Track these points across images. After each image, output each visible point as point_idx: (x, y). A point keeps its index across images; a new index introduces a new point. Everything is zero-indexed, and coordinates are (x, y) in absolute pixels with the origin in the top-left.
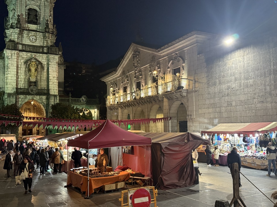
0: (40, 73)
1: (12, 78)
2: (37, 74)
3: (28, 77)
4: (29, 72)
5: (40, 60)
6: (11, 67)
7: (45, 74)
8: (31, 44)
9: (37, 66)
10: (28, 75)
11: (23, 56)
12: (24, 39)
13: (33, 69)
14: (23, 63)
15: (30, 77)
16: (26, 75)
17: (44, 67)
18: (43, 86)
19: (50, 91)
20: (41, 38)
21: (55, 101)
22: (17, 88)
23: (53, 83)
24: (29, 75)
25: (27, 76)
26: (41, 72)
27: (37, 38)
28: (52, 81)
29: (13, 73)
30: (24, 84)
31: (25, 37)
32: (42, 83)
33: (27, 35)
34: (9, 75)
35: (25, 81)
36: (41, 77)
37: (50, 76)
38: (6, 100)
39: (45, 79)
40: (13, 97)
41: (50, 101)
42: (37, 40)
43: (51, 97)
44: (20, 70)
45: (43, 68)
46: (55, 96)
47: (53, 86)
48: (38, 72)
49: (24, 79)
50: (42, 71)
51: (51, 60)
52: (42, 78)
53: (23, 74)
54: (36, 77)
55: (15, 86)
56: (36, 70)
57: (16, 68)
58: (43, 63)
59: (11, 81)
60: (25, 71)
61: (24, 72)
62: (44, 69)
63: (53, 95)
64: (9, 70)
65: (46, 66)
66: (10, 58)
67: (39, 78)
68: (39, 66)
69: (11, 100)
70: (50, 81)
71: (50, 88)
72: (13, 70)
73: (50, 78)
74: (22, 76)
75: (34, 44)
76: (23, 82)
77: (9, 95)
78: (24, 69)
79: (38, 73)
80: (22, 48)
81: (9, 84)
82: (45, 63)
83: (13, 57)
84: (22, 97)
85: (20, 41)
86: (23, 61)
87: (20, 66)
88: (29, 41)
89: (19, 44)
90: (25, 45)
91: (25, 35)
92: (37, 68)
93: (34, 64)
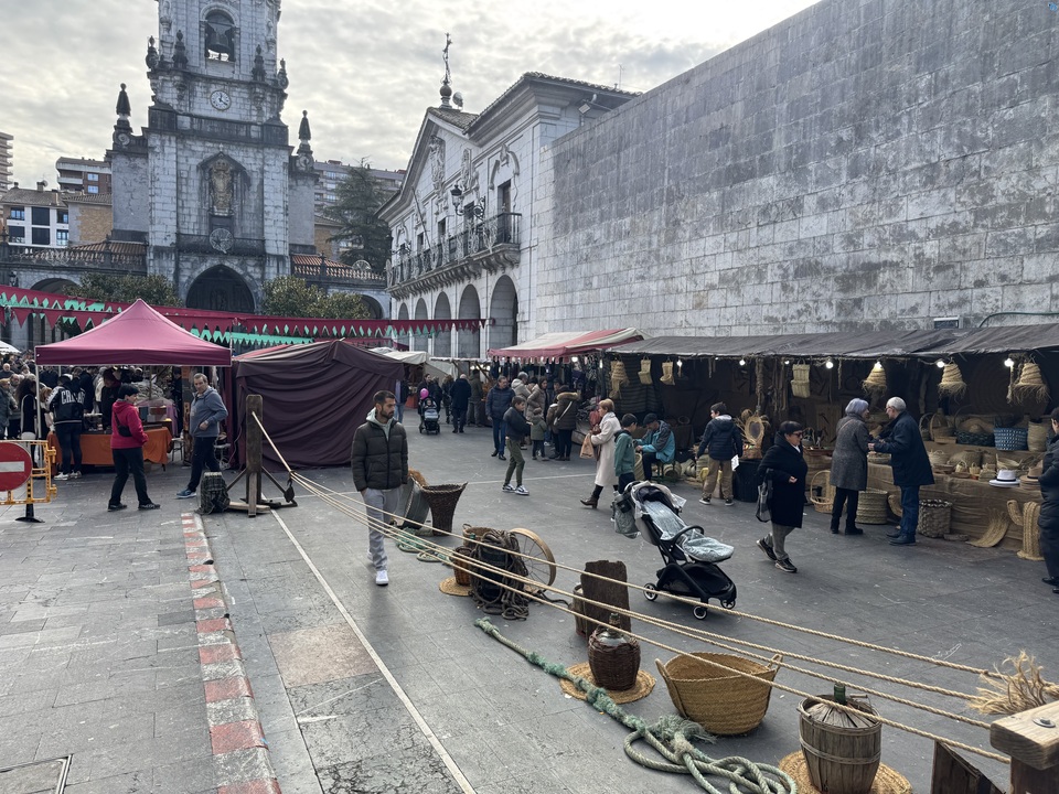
0: (239, 196)
1: (166, 207)
5: (239, 160)
6: (162, 178)
7: (253, 197)
8: (215, 114)
11: (193, 148)
12: (197, 100)
13: (220, 184)
14: (194, 168)
16: (201, 198)
17: (250, 179)
18: (248, 231)
19: (267, 243)
20: (244, 99)
21: (281, 271)
22: (178, 234)
23: (274, 224)
26: (243, 191)
27: (233, 99)
28: (271, 215)
29: (168, 193)
30: (199, 223)
31: (199, 94)
32: (247, 223)
33: (203, 90)
34: (157, 199)
35: (200, 215)
36: (242, 206)
37: (265, 202)
38: (151, 264)
39: (252, 210)
40: (168, 257)
41: (267, 270)
42: (233, 105)
43: (269, 261)
44: (186, 185)
45: (247, 180)
46: (280, 258)
47: (273, 229)
49: (197, 210)
50: (245, 191)
51: (268, 159)
52: (246, 209)
53: (195, 197)
54: (230, 206)
55: (175, 229)
56: (230, 187)
57: (175, 180)
58: (248, 168)
59: (164, 214)
60: (201, 188)
61: (196, 191)
62: (250, 185)
63: (274, 256)
64: (157, 184)
67: (237, 208)
68: (238, 178)
69: (165, 264)
70: (265, 216)
71: (266, 236)
72: (168, 185)
73: (266, 209)
74: (193, 204)
75: (224, 116)
76: (194, 219)
77: (159, 251)
78: (197, 184)
80: (192, 124)
81: (159, 223)
82: (254, 168)
83: (167, 150)
84: (194, 258)
85: (186, 106)
86: (194, 162)
87: (185, 176)
88: (210, 107)
89: (184, 115)
90: (200, 118)
91: (198, 89)
92: (232, 180)
93: (224, 171)
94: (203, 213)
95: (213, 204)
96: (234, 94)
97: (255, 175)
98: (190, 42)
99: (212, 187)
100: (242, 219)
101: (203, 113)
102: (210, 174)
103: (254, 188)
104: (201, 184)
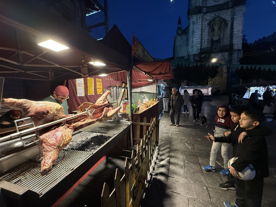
0: (223, 31)
1: (197, 41)
2: (220, 32)
3: (211, 37)
4: (212, 32)
5: (224, 17)
6: (196, 31)
7: (228, 31)
8: (215, 4)
9: (221, 24)
10: (211, 35)
11: (207, 18)
12: (208, 1)
13: (216, 28)
14: (207, 25)
15: (213, 37)
16: (209, 35)
19: (234, 46)
21: (239, 55)
23: (237, 38)
28: (236, 35)
29: (198, 35)
32: (225, 40)
34: (194, 39)
35: (208, 42)
37: (234, 30)
39: (228, 35)
41: (233, 56)
43: (234, 52)
44: (204, 32)
45: (226, 24)
46: (239, 51)
47: (237, 40)
48: (221, 30)
49: (207, 40)
50: (225, 28)
51: (236, 13)
52: (225, 35)
53: (207, 35)
54: (219, 35)
55: (200, 48)
56: (220, 28)
57: (200, 31)
58: (227, 19)
59: (196, 43)
60: (209, 32)
61: (207, 33)
62: (227, 26)
63: (237, 50)
64: (195, 34)
65: (230, 21)
66: (196, 23)
67: (222, 35)
68: (223, 24)
70: (234, 36)
71: (234, 43)
73: (234, 33)
74: (206, 38)
75: (218, 3)
76: (206, 43)
77: (195, 56)
78: (207, 30)
80: (207, 10)
81: (195, 47)
83: (198, 21)
85: (205, 4)
86: (207, 23)
87: (204, 29)
88: (213, 2)
89: (204, 8)
90: (209, 7)
92: (221, 26)
93: (218, 23)
94: (209, 40)
100: (223, 39)
101: (211, 5)
102: (213, 25)
104: (209, 30)
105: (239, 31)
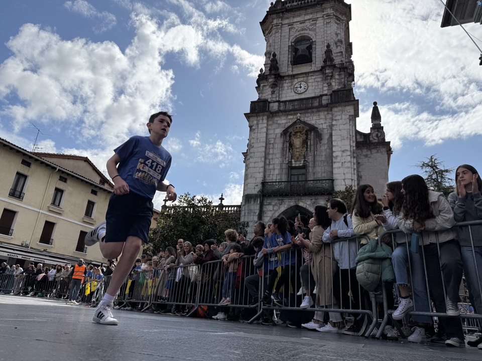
0: (312, 149)
1: (256, 165)
2: (307, 150)
3: (287, 159)
4: (289, 150)
5: (312, 122)
7: (324, 147)
8: (296, 97)
9: (307, 135)
10: (287, 155)
11: (279, 122)
12: (284, 92)
13: (297, 142)
14: (279, 135)
15: (293, 160)
16: (283, 155)
17: (321, 135)
19: (336, 183)
20: (318, 82)
22: (264, 183)
23: (342, 165)
24: (290, 156)
25: (285, 159)
26: (315, 145)
27: (310, 84)
29: (259, 155)
30: (280, 174)
31: (286, 88)
32: (318, 169)
33: (290, 84)
34: (251, 160)
35: (281, 168)
36: (314, 156)
37: (334, 149)
39: (323, 158)
40: (255, 202)
42: (310, 88)
44: (273, 148)
45: (319, 136)
47: (341, 170)
48: (309, 147)
49: (279, 165)
50: (317, 144)
51: (336, 116)
52: (318, 158)
53: (278, 155)
54: (305, 158)
55: (261, 180)
57: (264, 145)
58: (320, 127)
59: (255, 170)
60: (283, 149)
61: (279, 151)
62: (321, 139)
64: (252, 151)
66: (254, 129)
67: (310, 158)
68: (312, 136)
69: (252, 208)
70: (334, 160)
71: (335, 177)
72: (259, 149)
73: (334, 154)
74: (277, 160)
75: (303, 96)
76: (277, 172)
78: (280, 146)
79: (309, 149)
80: (279, 107)
81: (251, 177)
82: (324, 126)
83: (260, 126)
84: (275, 201)
85: (276, 97)
86: (279, 131)
87: (272, 142)
88: (293, 94)
89: (274, 102)
90: (285, 102)
91: (285, 85)
92: (307, 138)
93: (300, 132)
94: (284, 166)
95: (292, 158)
96: (310, 81)
97: (325, 131)
98: (282, 59)
99: (291, 146)
100: (314, 167)
101: (288, 99)
102: (290, 136)
103: (325, 140)
104: (283, 145)
105: (343, 151)
